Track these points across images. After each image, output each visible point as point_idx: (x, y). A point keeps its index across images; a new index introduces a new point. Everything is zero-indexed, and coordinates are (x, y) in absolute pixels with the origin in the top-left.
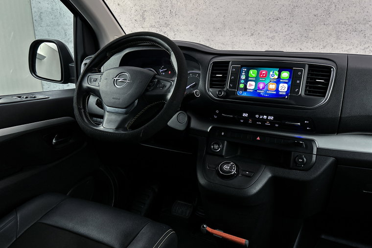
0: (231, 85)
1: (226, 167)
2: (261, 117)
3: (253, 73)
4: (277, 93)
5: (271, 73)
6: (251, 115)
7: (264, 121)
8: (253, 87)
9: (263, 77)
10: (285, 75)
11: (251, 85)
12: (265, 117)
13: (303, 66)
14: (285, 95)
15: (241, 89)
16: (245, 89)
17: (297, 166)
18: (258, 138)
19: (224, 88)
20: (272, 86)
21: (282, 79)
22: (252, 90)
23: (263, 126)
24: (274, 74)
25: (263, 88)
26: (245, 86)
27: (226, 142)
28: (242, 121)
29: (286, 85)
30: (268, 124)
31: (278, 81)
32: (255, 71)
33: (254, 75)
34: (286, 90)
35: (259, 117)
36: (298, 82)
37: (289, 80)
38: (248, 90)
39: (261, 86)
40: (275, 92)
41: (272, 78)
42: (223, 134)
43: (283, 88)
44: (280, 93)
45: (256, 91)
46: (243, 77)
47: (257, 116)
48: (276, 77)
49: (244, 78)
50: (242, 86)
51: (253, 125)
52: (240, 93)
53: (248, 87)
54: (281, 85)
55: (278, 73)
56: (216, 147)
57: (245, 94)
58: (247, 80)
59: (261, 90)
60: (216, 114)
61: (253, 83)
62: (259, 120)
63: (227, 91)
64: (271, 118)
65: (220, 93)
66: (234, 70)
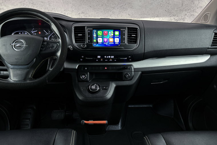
0: (89, 41)
1: (93, 87)
2: (108, 57)
3: (100, 33)
4: (114, 44)
5: (110, 32)
6: (102, 57)
7: (109, 59)
8: (101, 41)
9: (106, 35)
10: (117, 33)
11: (100, 40)
12: (110, 57)
13: (125, 28)
14: (118, 44)
15: (95, 43)
16: (97, 42)
17: (126, 79)
18: (106, 68)
19: (85, 42)
20: (111, 40)
21: (116, 36)
22: (101, 42)
23: (109, 62)
24: (111, 33)
25: (107, 41)
26: (97, 41)
27: (88, 73)
28: (97, 60)
29: (118, 39)
30: (111, 60)
31: (114, 37)
32: (101, 32)
33: (101, 34)
34: (118, 41)
35: (107, 57)
36: (124, 37)
37: (119, 36)
38: (99, 43)
39: (106, 40)
40: (113, 43)
41: (111, 35)
42: (86, 69)
43: (117, 40)
44: (116, 43)
45: (103, 43)
46: (95, 35)
47: (105, 57)
48: (112, 35)
49: (95, 36)
50: (95, 41)
51: (104, 62)
52: (95, 45)
53: (98, 41)
54: (116, 39)
55: (113, 32)
56: (84, 76)
57: (97, 45)
58: (97, 37)
59: (106, 42)
60: (82, 58)
61: (101, 39)
62: (106, 59)
63: (87, 44)
64: (113, 57)
65: (84, 46)
66: (89, 31)
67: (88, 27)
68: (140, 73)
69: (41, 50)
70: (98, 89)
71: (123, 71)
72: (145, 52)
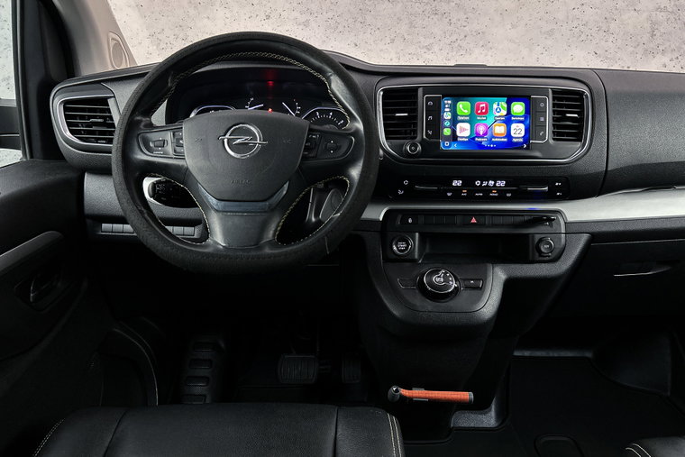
0: (430, 133)
1: (438, 279)
2: (485, 184)
3: (464, 107)
4: (510, 143)
5: (495, 106)
6: (468, 182)
7: (488, 190)
8: (467, 133)
9: (482, 113)
10: (518, 108)
11: (463, 130)
12: (491, 183)
13: (543, 91)
14: (523, 143)
15: (447, 138)
16: (454, 137)
18: (474, 220)
19: (416, 138)
20: (500, 129)
21: (515, 117)
22: (466, 138)
23: (487, 199)
24: (499, 107)
25: (485, 134)
26: (454, 132)
27: (417, 234)
28: (449, 194)
29: (522, 126)
30: (495, 193)
31: (508, 120)
32: (467, 104)
33: (466, 111)
34: (523, 133)
35: (482, 183)
36: (542, 119)
37: (525, 116)
38: (459, 139)
39: (481, 130)
40: (506, 140)
41: (498, 114)
42: (410, 221)
43: (518, 131)
44: (515, 140)
45: (473, 139)
46: (447, 115)
47: (478, 183)
48: (504, 112)
49: (449, 117)
50: (447, 132)
51: (471, 199)
52: (445, 145)
53: (458, 134)
54: (514, 126)
55: (506, 106)
56: (402, 246)
57: (455, 147)
58: (455, 121)
59: (482, 137)
60: (403, 187)
61: (467, 126)
62: (480, 189)
63: (423, 142)
64: (501, 184)
65: (413, 148)
66: (430, 103)
67: (427, 90)
68: (585, 237)
69: (304, 158)
70: (454, 285)
71: (531, 231)
72: (609, 169)
